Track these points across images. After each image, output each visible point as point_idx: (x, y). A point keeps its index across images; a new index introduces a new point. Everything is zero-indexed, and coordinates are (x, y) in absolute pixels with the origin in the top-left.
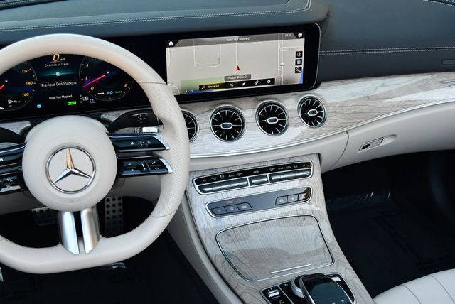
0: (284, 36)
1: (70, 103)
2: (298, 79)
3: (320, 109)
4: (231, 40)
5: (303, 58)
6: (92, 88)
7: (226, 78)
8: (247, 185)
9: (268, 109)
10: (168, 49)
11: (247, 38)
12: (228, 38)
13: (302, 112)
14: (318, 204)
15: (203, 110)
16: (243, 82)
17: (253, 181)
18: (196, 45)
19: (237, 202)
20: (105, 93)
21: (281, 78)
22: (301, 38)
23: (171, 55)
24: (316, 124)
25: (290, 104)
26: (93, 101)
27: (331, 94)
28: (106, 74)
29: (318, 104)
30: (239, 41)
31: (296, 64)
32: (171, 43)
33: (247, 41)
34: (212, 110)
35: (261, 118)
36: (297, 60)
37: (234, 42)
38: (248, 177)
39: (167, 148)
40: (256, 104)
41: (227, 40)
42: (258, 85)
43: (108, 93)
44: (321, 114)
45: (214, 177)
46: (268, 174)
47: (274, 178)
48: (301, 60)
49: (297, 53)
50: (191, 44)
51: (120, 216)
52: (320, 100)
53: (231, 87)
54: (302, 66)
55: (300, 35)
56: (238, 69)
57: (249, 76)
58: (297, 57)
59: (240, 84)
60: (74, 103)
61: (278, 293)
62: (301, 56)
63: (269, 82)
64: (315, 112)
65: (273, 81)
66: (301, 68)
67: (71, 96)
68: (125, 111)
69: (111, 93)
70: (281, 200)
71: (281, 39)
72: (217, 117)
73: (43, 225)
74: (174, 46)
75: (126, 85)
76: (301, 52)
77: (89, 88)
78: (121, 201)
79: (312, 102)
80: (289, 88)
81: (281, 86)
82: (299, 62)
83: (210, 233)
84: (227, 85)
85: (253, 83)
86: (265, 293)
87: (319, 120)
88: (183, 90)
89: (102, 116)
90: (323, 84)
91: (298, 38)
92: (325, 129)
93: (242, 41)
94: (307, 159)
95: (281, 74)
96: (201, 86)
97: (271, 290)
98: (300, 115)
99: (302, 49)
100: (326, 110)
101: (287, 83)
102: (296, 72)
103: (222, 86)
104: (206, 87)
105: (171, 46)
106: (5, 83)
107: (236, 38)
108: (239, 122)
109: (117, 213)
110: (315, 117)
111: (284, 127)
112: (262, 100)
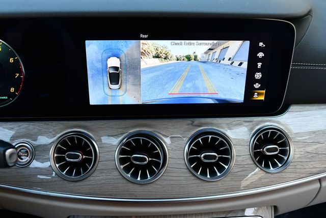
3: (283, 145)
9: (205, 140)
13: (256, 147)
24: (275, 165)
29: (281, 137)
34: (122, 134)
40: (189, 130)
44: (284, 152)
64: (275, 149)
72: (128, 144)
75: (12, 90)
79: (273, 134)
87: (281, 160)
90: (293, 108)
92: (288, 175)
98: (252, 152)
108: (158, 156)
110: (276, 156)
111: (226, 167)
112: (199, 126)
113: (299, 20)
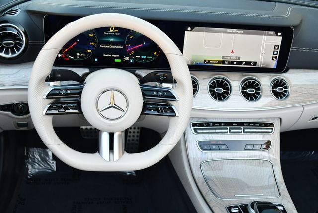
0: (268, 33)
1: (116, 60)
2: (273, 64)
3: (286, 87)
4: (230, 31)
5: (279, 50)
6: (133, 52)
7: (223, 57)
8: (227, 133)
9: (249, 82)
10: (186, 32)
11: (242, 31)
12: (228, 30)
13: (273, 88)
14: (274, 153)
15: (204, 77)
16: (235, 61)
17: (232, 131)
18: (206, 32)
19: (218, 143)
20: (141, 57)
21: (261, 62)
22: (279, 36)
23: (188, 37)
24: (281, 97)
25: (265, 81)
26: (131, 61)
27: (294, 78)
28: (143, 44)
29: (285, 83)
30: (236, 33)
31: (274, 54)
32: (189, 29)
33: (241, 33)
34: (210, 78)
35: (243, 88)
36: (274, 51)
37: (232, 33)
38: (228, 127)
39: (177, 99)
40: (241, 78)
41: (228, 31)
42: (244, 65)
43: (142, 57)
44: (286, 91)
45: (205, 123)
46: (242, 127)
47: (246, 131)
48: (277, 51)
49: (275, 46)
50: (203, 31)
51: (137, 140)
52: (287, 81)
53: (226, 64)
54: (278, 56)
55: (279, 34)
56: (232, 52)
57: (239, 58)
58: (275, 49)
59: (232, 63)
60: (119, 61)
61: (238, 210)
62: (278, 49)
63: (252, 64)
64: (282, 89)
65: (255, 63)
66: (276, 57)
67: (118, 56)
68: (153, 71)
69: (145, 57)
70: (249, 147)
71: (265, 35)
72: (213, 83)
73: (86, 138)
74: (191, 31)
75: (155, 53)
76: (278, 46)
77: (130, 52)
78: (139, 131)
79: (281, 81)
80: (266, 70)
81: (260, 68)
82: (275, 53)
83: (197, 161)
84: (223, 62)
85: (241, 63)
86: (229, 208)
87: (284, 95)
88: (192, 62)
89: (136, 72)
90: (290, 70)
91: (277, 35)
92: (287, 102)
93: (238, 33)
94: (271, 121)
95: (262, 59)
96: (205, 61)
97: (233, 208)
98: (271, 90)
99: (279, 44)
100: (289, 89)
101: (265, 66)
102: (273, 59)
103: (219, 62)
104: (209, 62)
105: (189, 31)
106: (77, 42)
107: (234, 31)
108: (228, 89)
109: (135, 138)
110: (282, 93)
111: (259, 96)
112: (246, 76)
113: (296, 27)
